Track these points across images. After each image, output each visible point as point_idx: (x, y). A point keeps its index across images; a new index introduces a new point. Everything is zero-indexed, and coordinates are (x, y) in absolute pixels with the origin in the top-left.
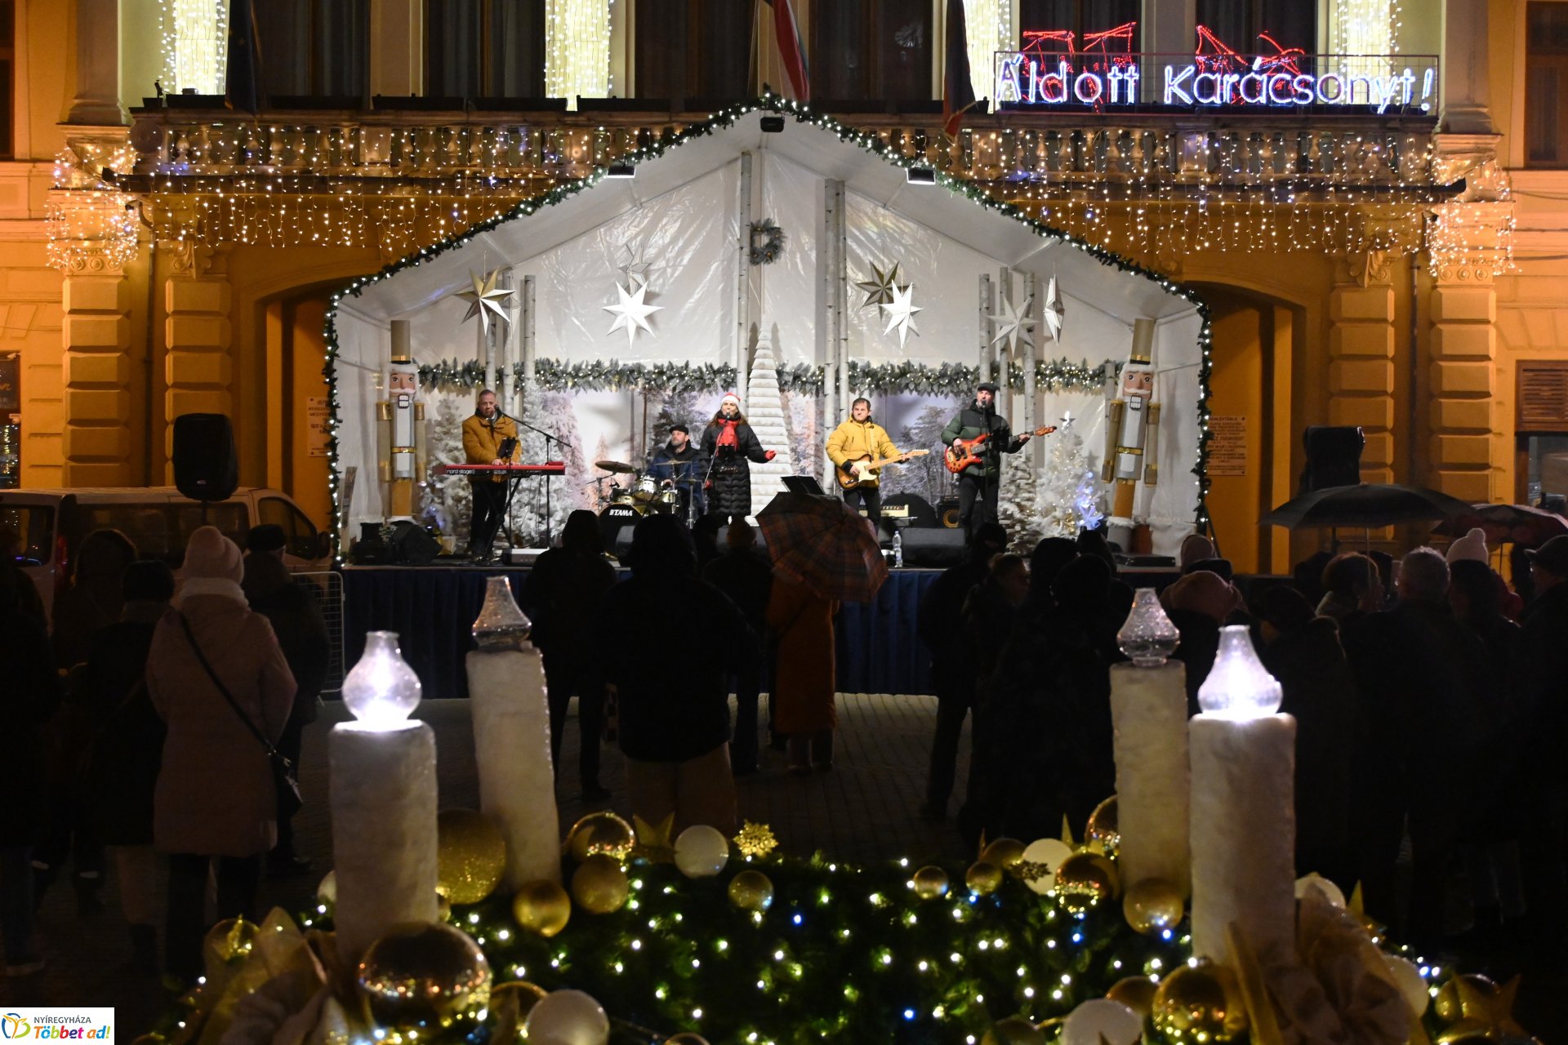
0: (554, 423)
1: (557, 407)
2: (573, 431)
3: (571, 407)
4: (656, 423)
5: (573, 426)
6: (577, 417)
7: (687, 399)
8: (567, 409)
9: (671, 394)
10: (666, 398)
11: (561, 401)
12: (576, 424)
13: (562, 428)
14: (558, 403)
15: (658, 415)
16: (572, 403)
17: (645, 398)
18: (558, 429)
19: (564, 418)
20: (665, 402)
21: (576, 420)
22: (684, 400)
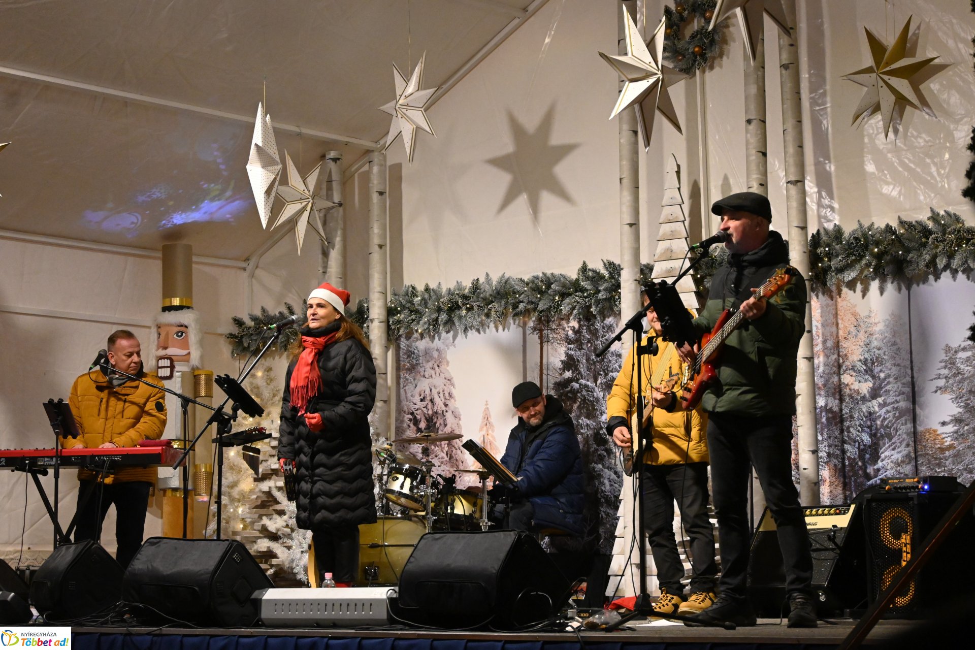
0: (428, 392)
1: (430, 364)
2: (451, 403)
3: (448, 363)
4: (558, 379)
5: (450, 395)
6: (455, 381)
7: (600, 333)
8: (443, 367)
9: (577, 326)
10: (570, 333)
11: (435, 354)
12: (455, 392)
13: (437, 400)
14: (432, 357)
15: (560, 365)
16: (449, 357)
17: (541, 338)
18: (432, 401)
19: (438, 381)
20: (568, 341)
21: (453, 385)
22: (594, 333)
